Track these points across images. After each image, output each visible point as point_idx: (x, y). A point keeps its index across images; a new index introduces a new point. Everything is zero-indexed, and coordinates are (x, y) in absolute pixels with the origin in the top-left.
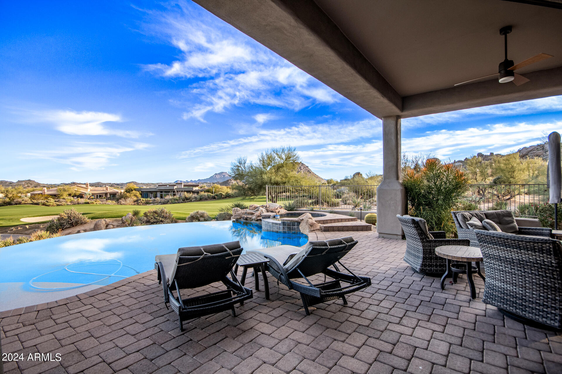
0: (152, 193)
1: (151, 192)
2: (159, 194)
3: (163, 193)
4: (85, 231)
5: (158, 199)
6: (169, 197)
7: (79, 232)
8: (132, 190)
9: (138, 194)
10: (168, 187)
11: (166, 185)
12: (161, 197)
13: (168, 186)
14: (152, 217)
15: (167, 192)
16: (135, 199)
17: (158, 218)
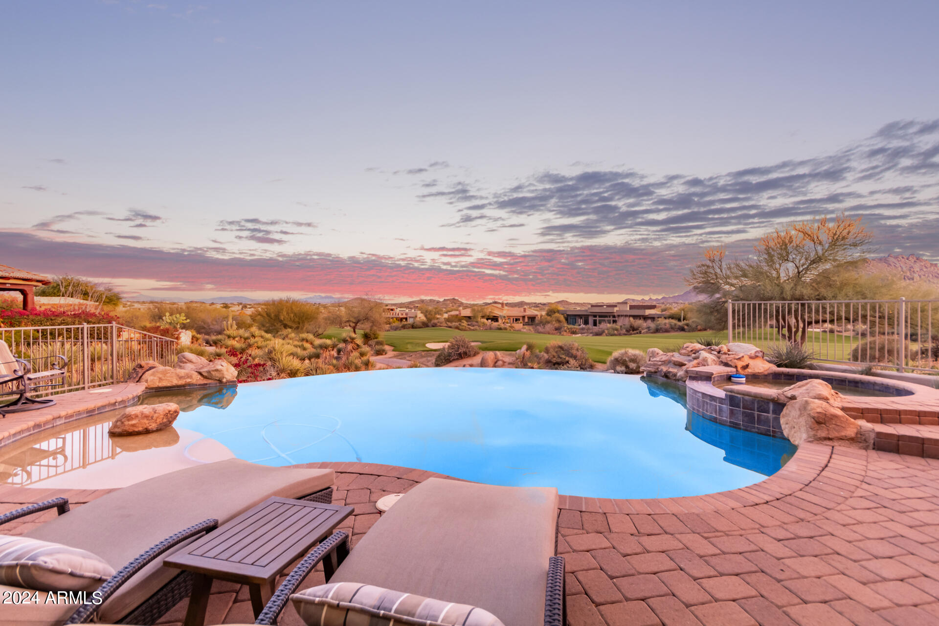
0: (581, 318)
1: (580, 316)
2: (591, 320)
3: (598, 319)
4: (471, 366)
5: (590, 325)
6: (605, 326)
7: (464, 366)
8: (555, 312)
9: (562, 318)
10: (605, 310)
11: (602, 306)
12: (595, 324)
13: (605, 307)
14: (555, 354)
15: (603, 316)
16: (557, 325)
17: (563, 357)
